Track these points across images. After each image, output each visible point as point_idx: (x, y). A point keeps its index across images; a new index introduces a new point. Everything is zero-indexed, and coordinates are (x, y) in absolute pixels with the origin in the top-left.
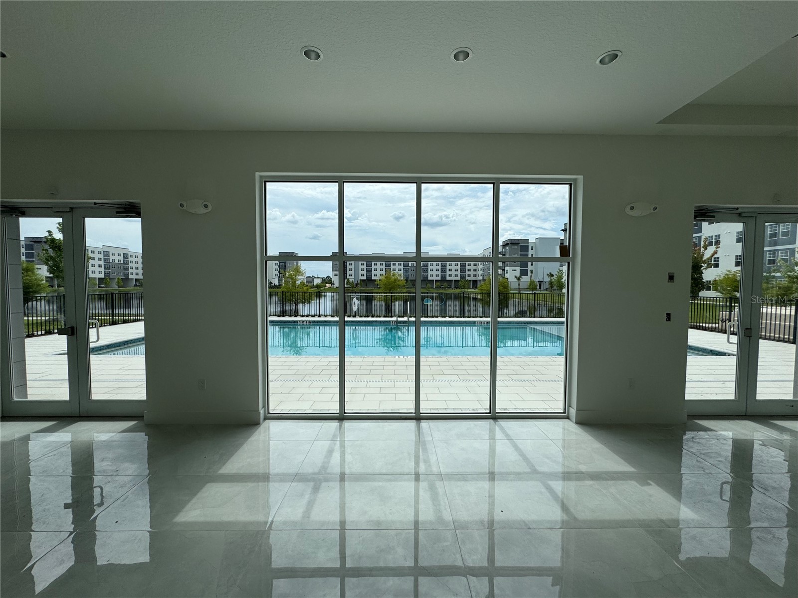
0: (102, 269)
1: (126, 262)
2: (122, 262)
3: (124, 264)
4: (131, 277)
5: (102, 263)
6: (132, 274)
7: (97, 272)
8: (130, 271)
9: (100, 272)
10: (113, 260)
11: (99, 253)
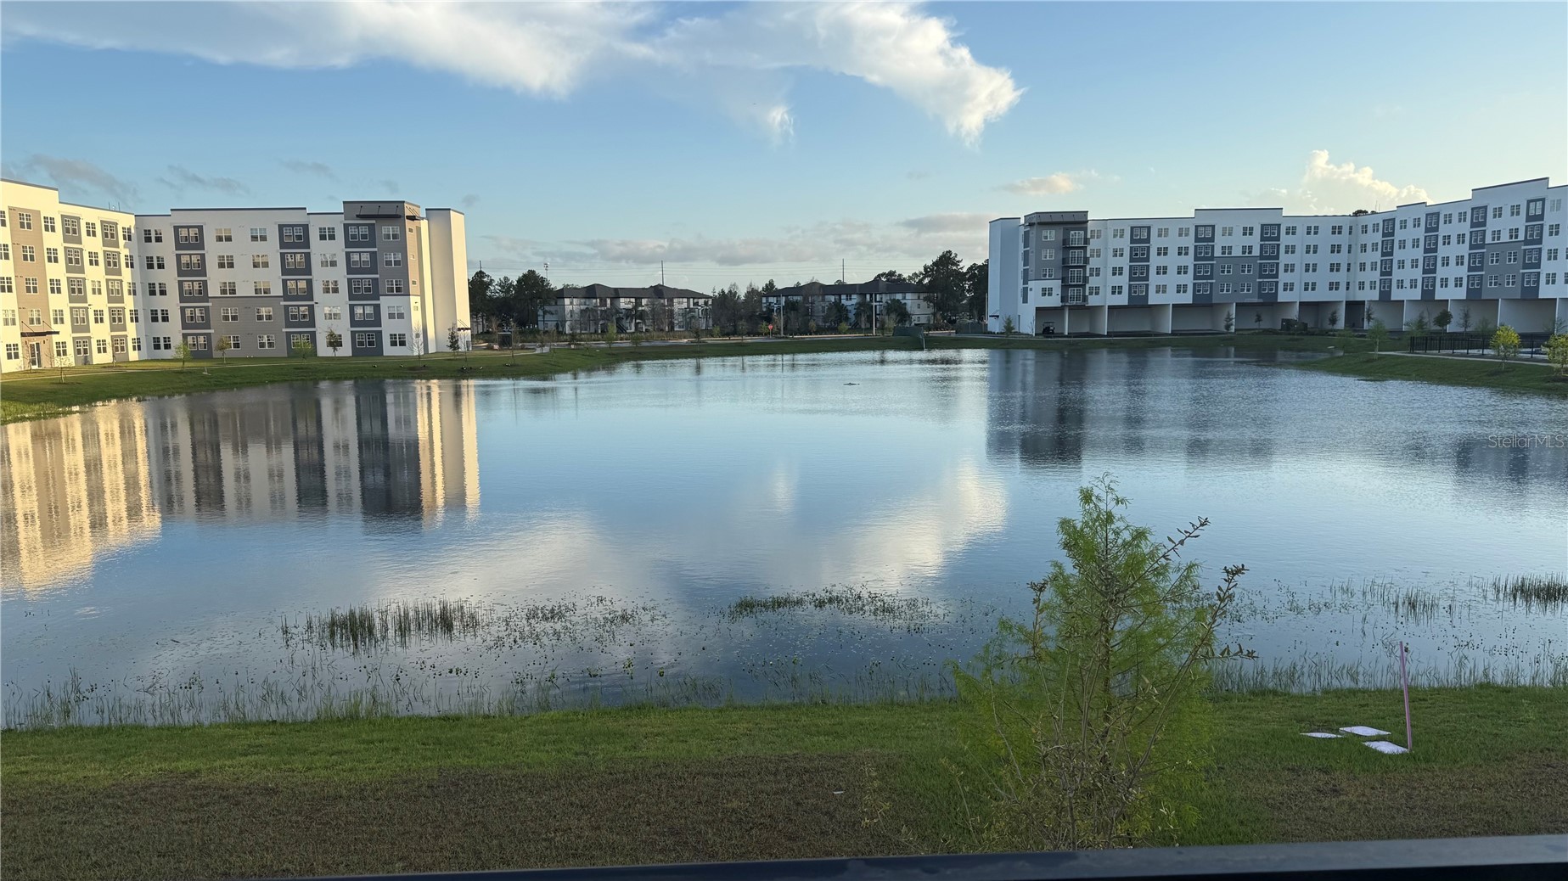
0: (1188, 279)
1: (1270, 253)
2: (1256, 252)
3: (1261, 257)
4: (1282, 297)
5: (1189, 261)
6: (1289, 287)
7: (1172, 289)
8: (1283, 278)
9: (1181, 289)
11: (1182, 232)
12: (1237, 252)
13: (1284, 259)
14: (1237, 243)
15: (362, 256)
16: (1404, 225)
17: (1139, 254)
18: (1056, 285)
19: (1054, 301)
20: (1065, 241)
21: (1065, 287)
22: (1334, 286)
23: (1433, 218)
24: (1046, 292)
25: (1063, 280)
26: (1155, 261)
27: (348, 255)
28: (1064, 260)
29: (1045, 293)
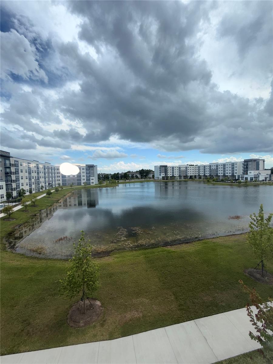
0: (178, 173)
1: (186, 170)
4: (188, 175)
5: (178, 171)
6: (189, 174)
7: (176, 174)
8: (188, 173)
9: (177, 174)
10: (182, 170)
11: (177, 168)
12: (183, 170)
13: (188, 171)
14: (183, 169)
15: (88, 172)
16: (201, 167)
17: (173, 170)
20: (165, 168)
21: (165, 174)
22: (193, 174)
23: (205, 167)
26: (175, 171)
27: (86, 172)
28: (165, 171)
29: (163, 175)
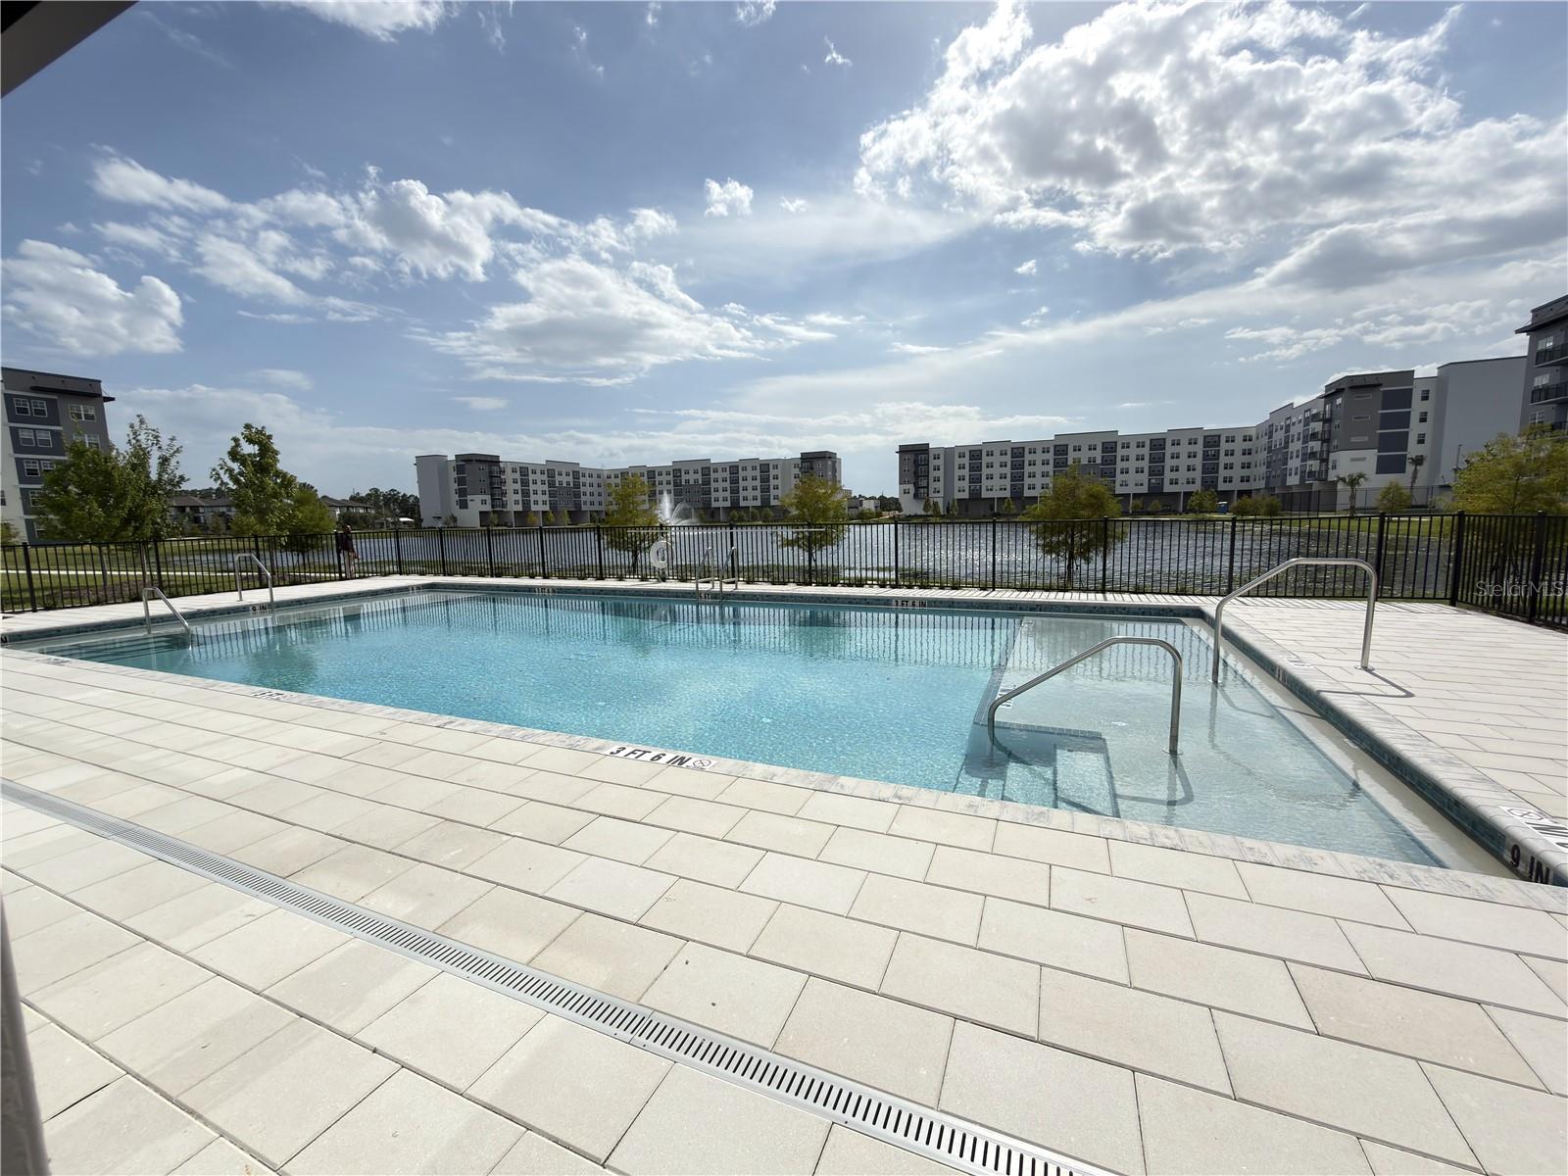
0: (546, 498)
1: (577, 486)
2: (572, 485)
3: (574, 488)
5: (546, 487)
6: (585, 503)
7: (540, 503)
8: (583, 498)
9: (544, 503)
10: (560, 483)
11: (542, 473)
12: (565, 485)
13: (582, 489)
14: (565, 479)
15: (38, 434)
16: (634, 475)
17: (525, 483)
18: (488, 498)
19: (487, 508)
20: (490, 472)
21: (493, 500)
24: (484, 502)
25: (492, 495)
26: (532, 487)
27: (13, 430)
28: (491, 483)
29: (478, 503)
